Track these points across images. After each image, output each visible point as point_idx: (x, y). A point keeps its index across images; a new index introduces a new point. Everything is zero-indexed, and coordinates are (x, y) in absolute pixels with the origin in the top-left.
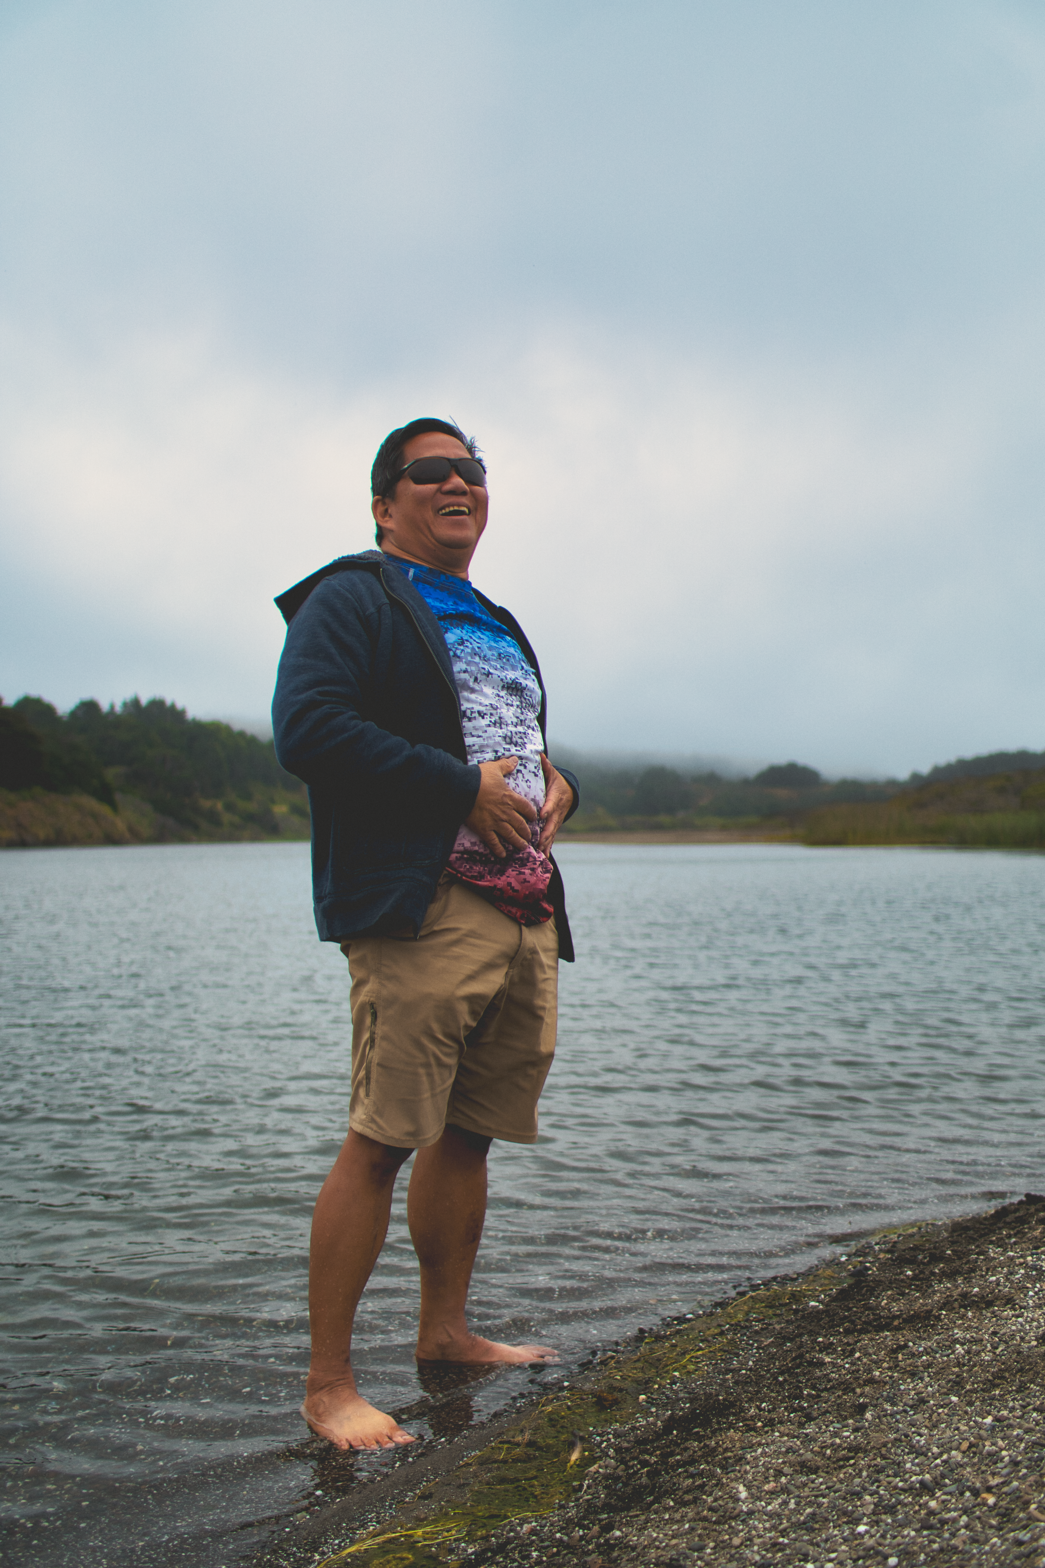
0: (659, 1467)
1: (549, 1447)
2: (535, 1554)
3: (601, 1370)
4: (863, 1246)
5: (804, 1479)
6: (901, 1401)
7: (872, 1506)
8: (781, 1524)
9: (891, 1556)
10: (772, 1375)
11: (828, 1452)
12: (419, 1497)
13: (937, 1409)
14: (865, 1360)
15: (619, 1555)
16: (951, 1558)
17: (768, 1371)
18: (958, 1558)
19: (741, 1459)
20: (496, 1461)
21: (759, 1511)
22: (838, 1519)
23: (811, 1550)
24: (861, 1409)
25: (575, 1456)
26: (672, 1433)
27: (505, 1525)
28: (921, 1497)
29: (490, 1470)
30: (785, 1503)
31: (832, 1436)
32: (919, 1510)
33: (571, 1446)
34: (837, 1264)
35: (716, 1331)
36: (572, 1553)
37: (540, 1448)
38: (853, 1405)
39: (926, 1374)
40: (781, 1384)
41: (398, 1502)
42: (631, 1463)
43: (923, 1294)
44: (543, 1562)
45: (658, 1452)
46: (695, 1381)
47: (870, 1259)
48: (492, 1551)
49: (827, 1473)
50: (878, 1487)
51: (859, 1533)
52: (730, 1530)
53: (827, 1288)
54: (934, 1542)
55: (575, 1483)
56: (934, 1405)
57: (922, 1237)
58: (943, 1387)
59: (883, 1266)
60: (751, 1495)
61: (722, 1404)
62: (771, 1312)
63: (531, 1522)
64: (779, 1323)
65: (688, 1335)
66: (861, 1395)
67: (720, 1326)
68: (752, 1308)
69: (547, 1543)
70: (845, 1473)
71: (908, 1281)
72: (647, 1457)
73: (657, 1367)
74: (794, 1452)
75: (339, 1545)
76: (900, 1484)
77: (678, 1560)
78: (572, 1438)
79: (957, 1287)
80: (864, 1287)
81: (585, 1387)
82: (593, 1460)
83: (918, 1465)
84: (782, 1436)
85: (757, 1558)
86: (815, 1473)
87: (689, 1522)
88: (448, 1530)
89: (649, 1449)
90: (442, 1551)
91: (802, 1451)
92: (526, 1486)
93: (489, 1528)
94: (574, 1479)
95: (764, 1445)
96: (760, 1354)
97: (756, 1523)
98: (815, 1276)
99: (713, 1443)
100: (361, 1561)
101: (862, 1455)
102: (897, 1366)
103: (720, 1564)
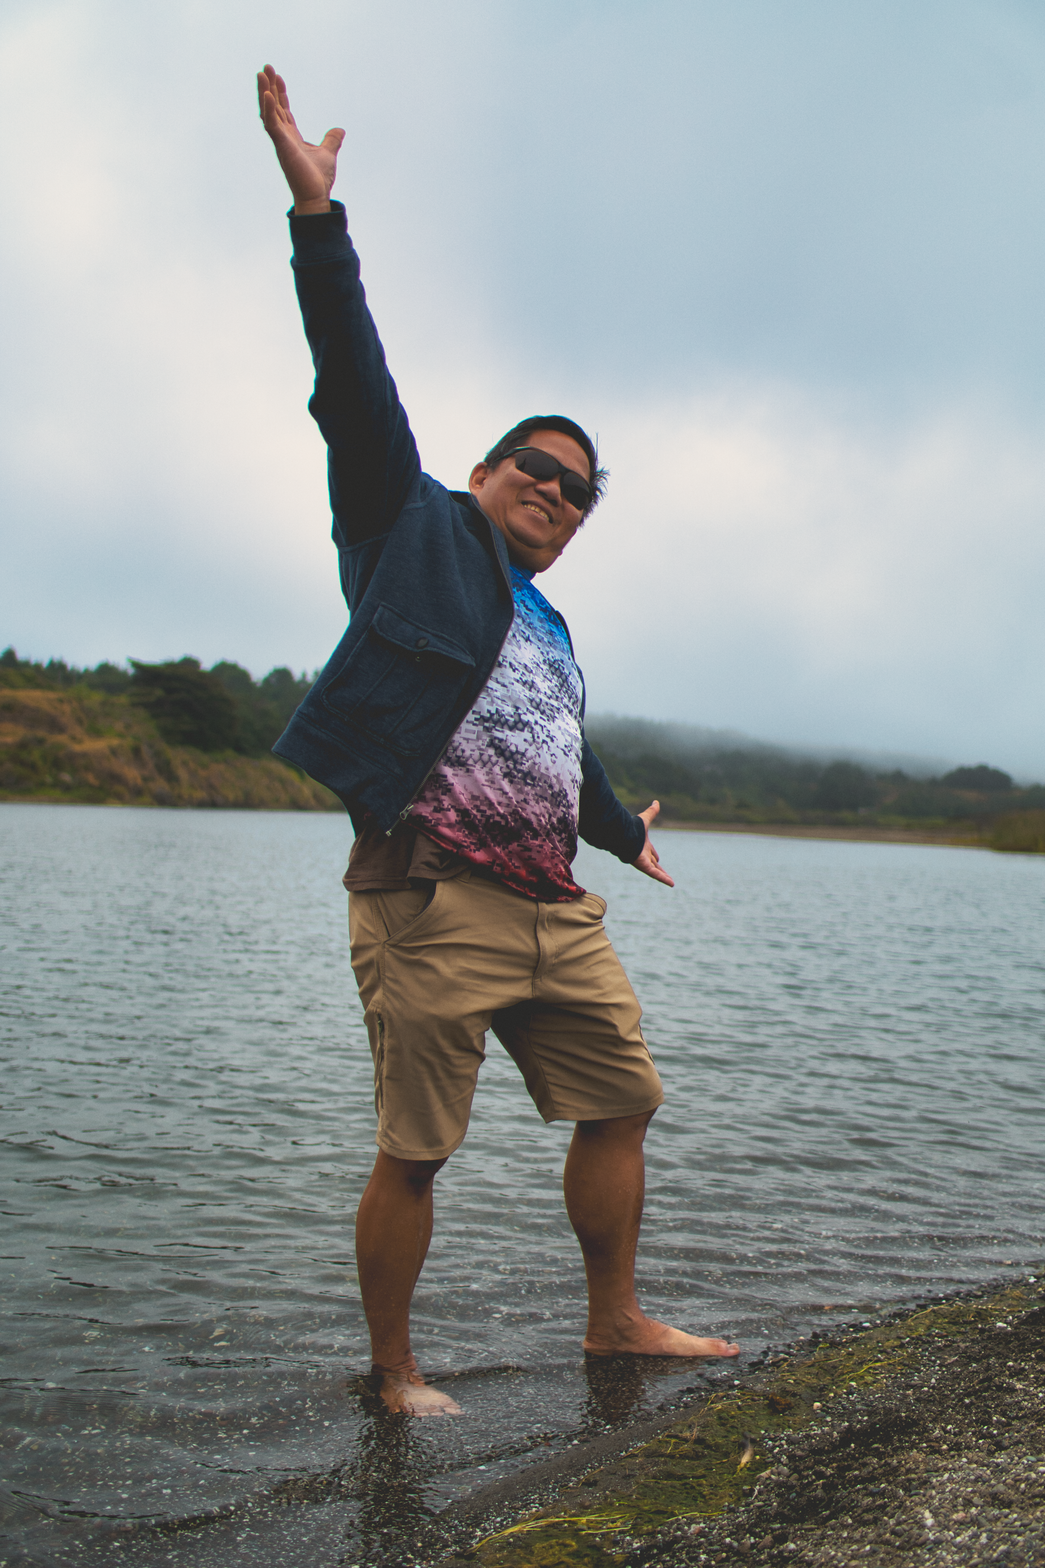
0: (836, 1480)
1: (717, 1447)
2: (703, 1557)
3: (773, 1372)
5: (996, 1512)
8: (971, 1558)
10: (957, 1395)
11: (1023, 1486)
12: (583, 1484)
17: (953, 1391)
19: (925, 1482)
20: (662, 1455)
21: (947, 1542)
22: (1035, 1560)
25: (745, 1459)
26: (850, 1446)
27: (672, 1523)
29: (657, 1464)
30: (976, 1536)
31: (1025, 1470)
33: (742, 1448)
34: (1025, 1285)
35: (896, 1343)
36: (743, 1561)
37: (709, 1447)
40: (968, 1407)
41: (562, 1486)
42: (805, 1473)
45: (835, 1465)
46: (874, 1393)
48: (658, 1548)
49: (1022, 1508)
52: (915, 1559)
53: (1016, 1309)
55: (746, 1487)
60: (939, 1524)
61: (905, 1421)
62: (954, 1328)
63: (699, 1523)
64: (964, 1342)
65: (865, 1344)
67: (899, 1338)
68: (934, 1323)
69: (716, 1547)
72: (823, 1468)
73: (832, 1375)
74: (984, 1482)
75: (501, 1522)
78: (742, 1440)
81: (756, 1388)
82: (764, 1465)
84: (970, 1462)
86: (1009, 1507)
87: (870, 1543)
88: (613, 1522)
89: (825, 1460)
90: (607, 1543)
91: (993, 1482)
92: (694, 1484)
93: (655, 1524)
94: (745, 1483)
95: (950, 1470)
96: (943, 1372)
97: (944, 1553)
98: (1002, 1295)
99: (895, 1461)
100: (524, 1543)
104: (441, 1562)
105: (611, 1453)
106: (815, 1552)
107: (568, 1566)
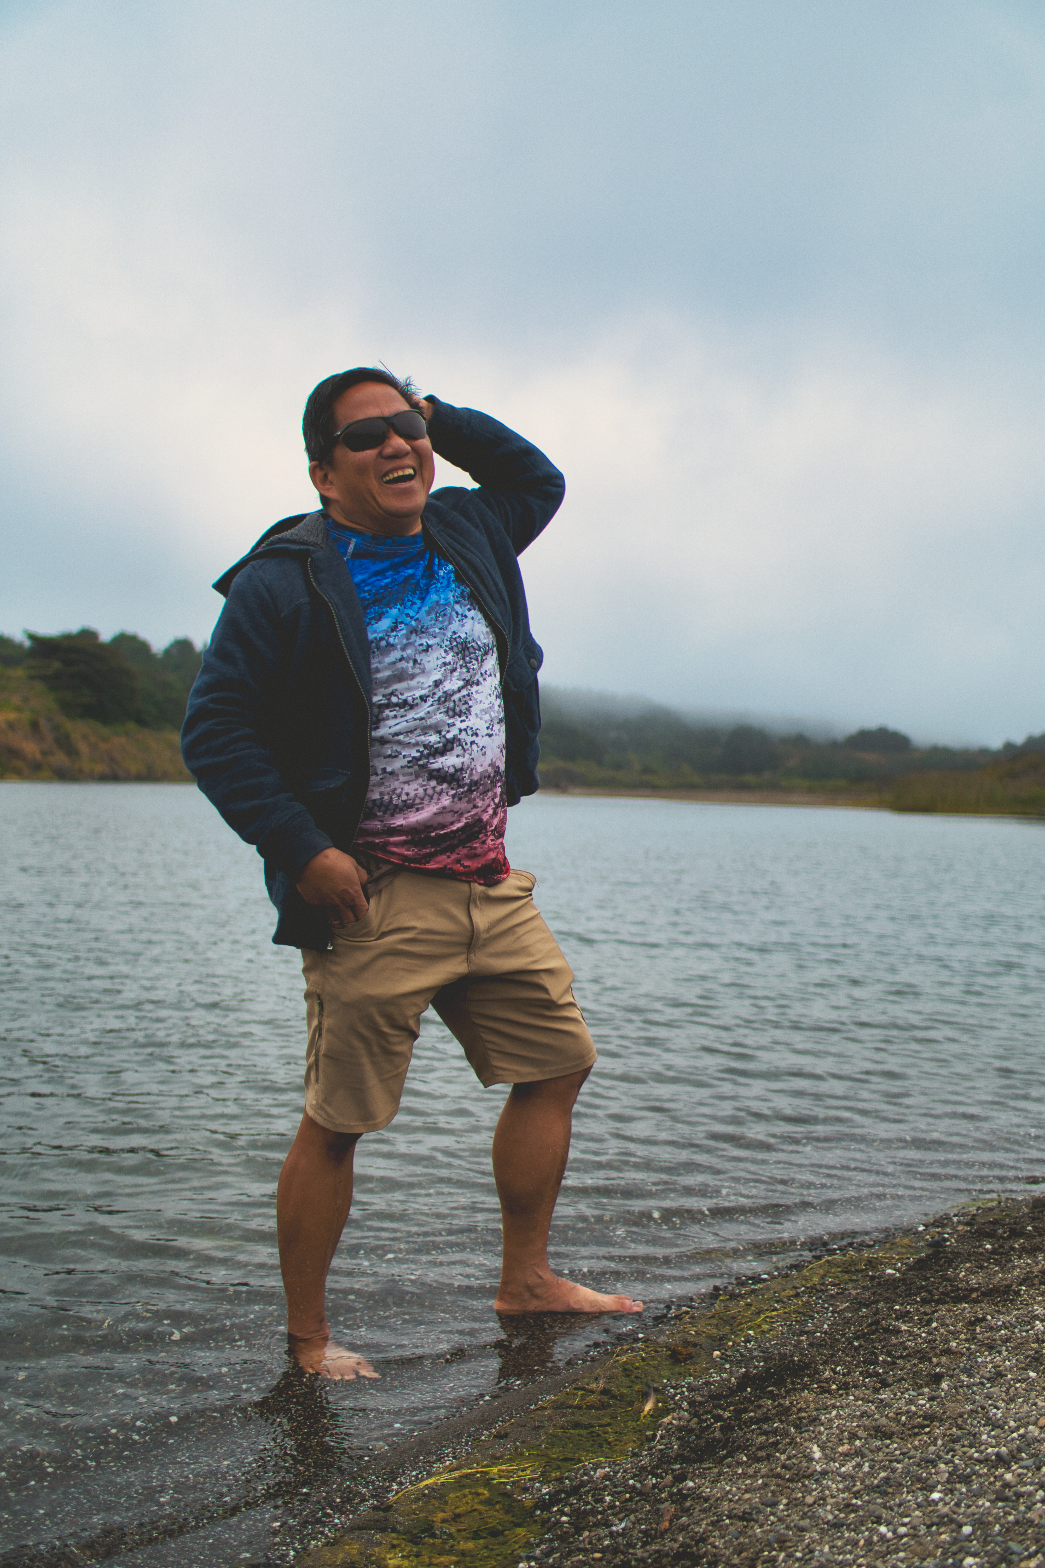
0: (733, 1422)
1: (622, 1396)
2: (608, 1498)
3: (675, 1324)
4: (941, 1217)
5: (878, 1443)
6: (978, 1373)
7: (947, 1475)
8: (854, 1486)
9: (966, 1524)
10: (848, 1339)
11: (904, 1418)
12: (495, 1436)
13: (1015, 1383)
14: (942, 1330)
15: (692, 1505)
16: (1026, 1531)
17: (843, 1335)
18: (1033, 1531)
19: (815, 1420)
20: (570, 1407)
21: (833, 1472)
22: (912, 1485)
23: (884, 1513)
24: (937, 1379)
25: (649, 1406)
26: (746, 1391)
27: (579, 1469)
28: (997, 1469)
29: (564, 1415)
30: (859, 1466)
31: (907, 1404)
32: (994, 1482)
33: (645, 1396)
34: (914, 1234)
35: (791, 1293)
36: (645, 1500)
37: (614, 1397)
38: (929, 1374)
39: (1004, 1348)
40: (856, 1349)
41: (474, 1440)
42: (704, 1417)
43: (1002, 1269)
44: (616, 1506)
45: (732, 1408)
46: (770, 1341)
47: (949, 1230)
48: (566, 1492)
49: (902, 1439)
50: (953, 1456)
51: (933, 1500)
52: (803, 1489)
53: (904, 1257)
54: (1010, 1514)
55: (649, 1433)
56: (1012, 1379)
57: (1002, 1211)
58: (1021, 1362)
59: (961, 1238)
60: (825, 1456)
61: (798, 1365)
62: (846, 1277)
63: (604, 1468)
64: (855, 1288)
65: (763, 1295)
66: (938, 1365)
67: (795, 1288)
68: (828, 1272)
69: (619, 1489)
70: (920, 1440)
71: (987, 1255)
72: (721, 1412)
73: (732, 1325)
74: (869, 1417)
75: (417, 1476)
76: (976, 1455)
77: (750, 1514)
78: (645, 1389)
79: (1037, 1264)
80: (942, 1257)
81: (659, 1340)
82: (666, 1412)
83: (994, 1437)
84: (856, 1399)
85: (830, 1517)
86: (890, 1438)
87: (762, 1477)
88: (523, 1470)
89: (722, 1405)
90: (517, 1490)
91: (876, 1416)
92: (600, 1432)
93: (563, 1470)
94: (648, 1429)
95: (838, 1407)
96: (835, 1318)
97: (830, 1483)
98: (892, 1244)
99: (788, 1402)
100: (438, 1494)
101: (938, 1424)
102: (975, 1338)
103: (793, 1521)
104: (359, 1515)
105: (522, 1407)
106: (712, 1489)
107: (480, 1514)
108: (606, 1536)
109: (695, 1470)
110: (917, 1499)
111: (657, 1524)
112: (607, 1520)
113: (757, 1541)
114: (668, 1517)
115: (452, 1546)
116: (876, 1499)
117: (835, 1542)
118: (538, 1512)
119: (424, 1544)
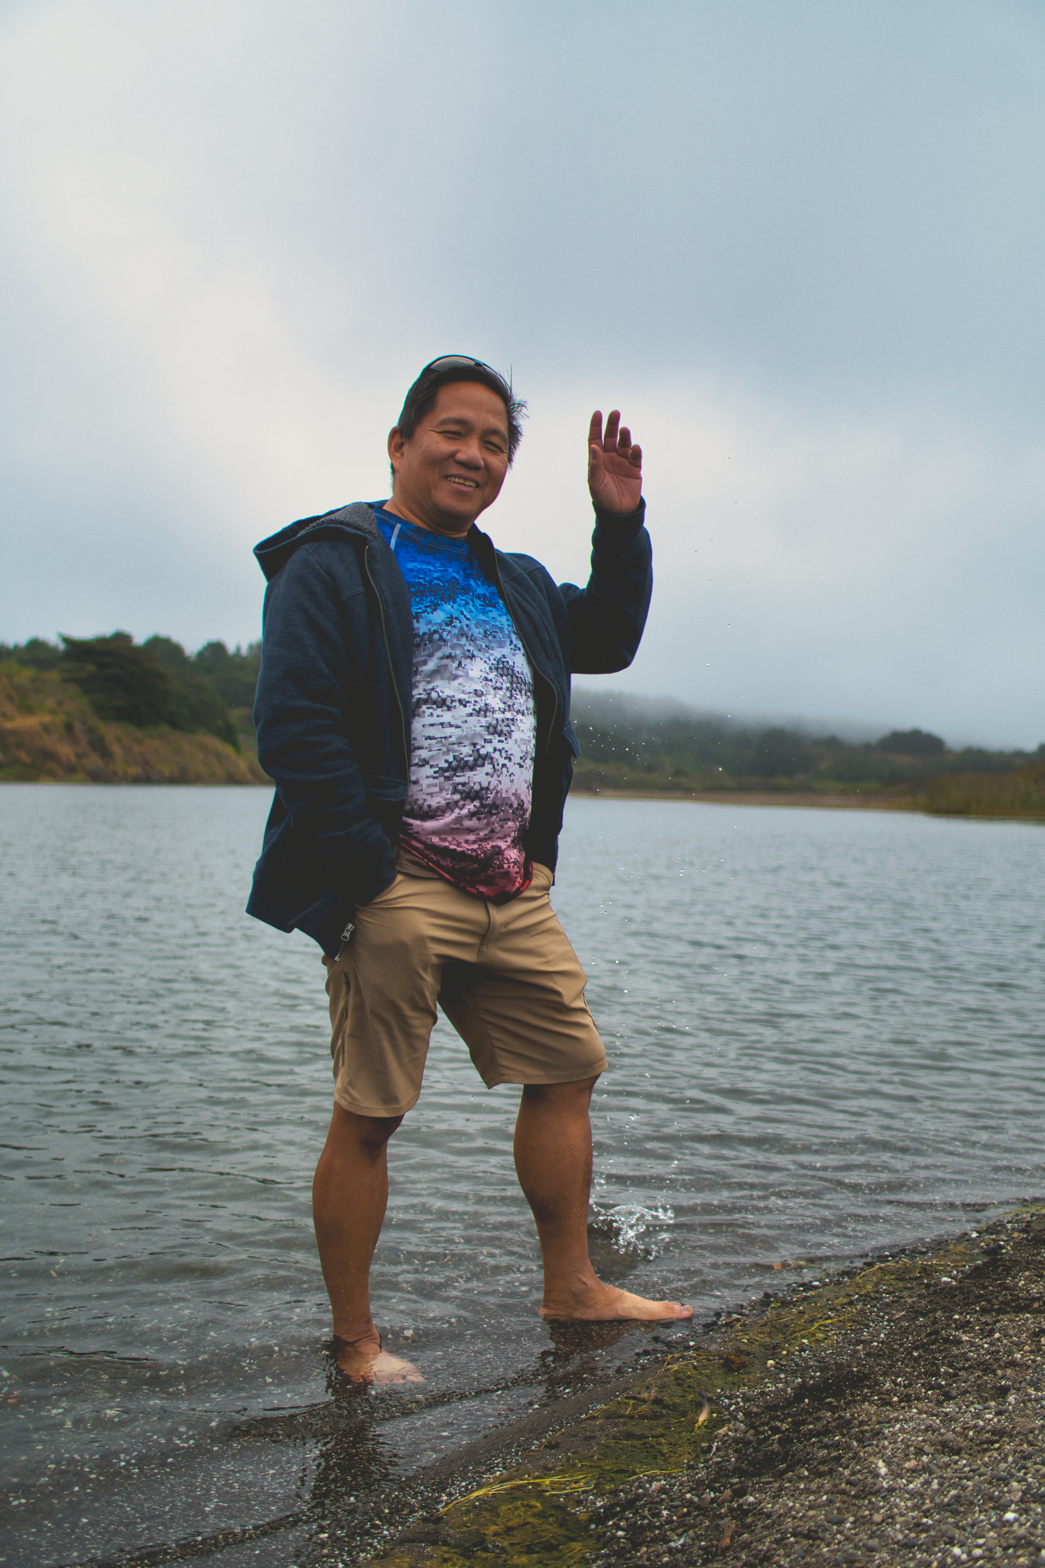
0: (791, 1435)
1: (675, 1406)
2: (665, 1513)
3: (726, 1332)
4: (995, 1223)
5: (946, 1459)
7: (1020, 1494)
8: (923, 1504)
10: (906, 1349)
11: (971, 1433)
12: (546, 1447)
14: (1005, 1341)
15: (753, 1522)
17: (901, 1345)
19: (878, 1433)
20: (622, 1416)
21: (900, 1489)
22: (983, 1504)
23: (957, 1533)
24: (1003, 1392)
25: (703, 1417)
26: (804, 1402)
27: (634, 1481)
29: (616, 1425)
30: (928, 1483)
31: (973, 1418)
33: (699, 1406)
34: (968, 1241)
35: (845, 1301)
36: (703, 1515)
37: (667, 1407)
38: (994, 1387)
40: (916, 1360)
41: (524, 1450)
42: (762, 1429)
44: (673, 1521)
45: (790, 1420)
46: (825, 1350)
48: (621, 1506)
49: (970, 1455)
50: (1025, 1474)
51: (1008, 1521)
52: (870, 1507)
53: (960, 1264)
55: (704, 1445)
59: (1017, 1246)
60: (892, 1472)
61: (857, 1376)
62: (901, 1284)
63: (660, 1480)
64: (911, 1297)
65: (816, 1303)
66: (1003, 1377)
67: (848, 1295)
68: (882, 1279)
69: (676, 1503)
70: (990, 1457)
72: (778, 1424)
73: (785, 1333)
74: (934, 1431)
75: (466, 1487)
77: (816, 1532)
78: (699, 1399)
80: (1000, 1266)
81: (711, 1348)
82: (721, 1423)
84: (920, 1412)
85: (900, 1537)
86: (958, 1454)
87: (826, 1493)
88: (576, 1482)
89: (780, 1416)
90: (571, 1503)
91: (942, 1431)
92: (654, 1443)
93: (618, 1483)
94: (703, 1440)
95: (901, 1420)
96: (891, 1327)
97: (898, 1500)
98: (946, 1251)
99: (848, 1414)
100: (489, 1506)
101: (1007, 1440)
102: (1040, 1350)
103: (861, 1540)
104: (408, 1527)
105: (572, 1416)
106: (774, 1504)
107: (534, 1527)
108: (665, 1552)
109: (754, 1484)
110: (990, 1519)
111: (718, 1541)
112: (665, 1536)
113: (825, 1560)
114: (729, 1534)
115: (506, 1561)
116: (947, 1518)
117: (908, 1563)
118: (593, 1526)
119: (476, 1558)
